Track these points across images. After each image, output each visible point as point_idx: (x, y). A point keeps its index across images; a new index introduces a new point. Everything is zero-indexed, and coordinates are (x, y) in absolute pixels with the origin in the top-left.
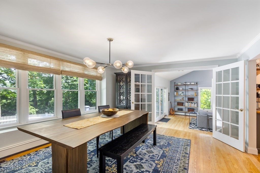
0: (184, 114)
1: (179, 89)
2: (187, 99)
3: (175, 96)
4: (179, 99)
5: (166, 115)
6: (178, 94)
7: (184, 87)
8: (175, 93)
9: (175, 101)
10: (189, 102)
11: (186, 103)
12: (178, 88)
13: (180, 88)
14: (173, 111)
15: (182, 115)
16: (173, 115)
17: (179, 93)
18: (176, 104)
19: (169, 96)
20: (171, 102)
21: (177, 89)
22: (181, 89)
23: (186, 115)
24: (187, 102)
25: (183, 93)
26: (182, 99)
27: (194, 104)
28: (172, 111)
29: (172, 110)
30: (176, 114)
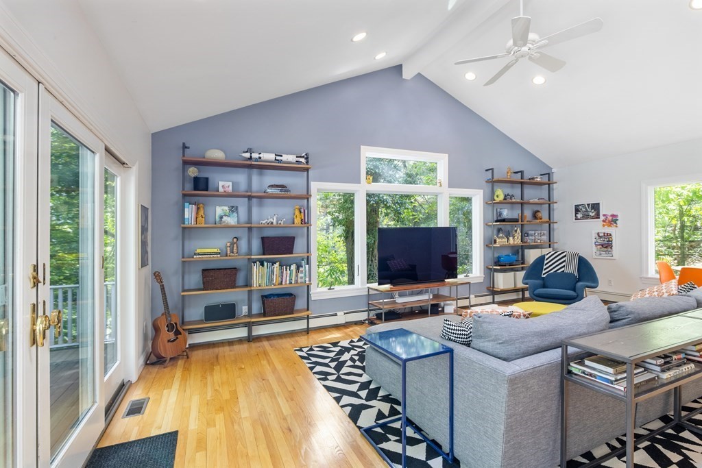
0: (242, 333)
1: (211, 185)
2: (256, 244)
3: (186, 231)
4: (211, 248)
5: (122, 386)
6: (205, 216)
7: (241, 178)
8: (189, 212)
9: (186, 263)
10: (268, 261)
11: (256, 269)
12: (207, 179)
13: (221, 184)
14: (177, 333)
15: (230, 343)
16: (180, 362)
17: (209, 210)
18: (195, 278)
19: (144, 230)
20: (157, 276)
21: (201, 184)
22: (224, 183)
23: (250, 339)
24: (262, 264)
25: (234, 209)
26: (232, 244)
27: (293, 267)
28: (166, 335)
29: (171, 327)
30: (194, 347)
